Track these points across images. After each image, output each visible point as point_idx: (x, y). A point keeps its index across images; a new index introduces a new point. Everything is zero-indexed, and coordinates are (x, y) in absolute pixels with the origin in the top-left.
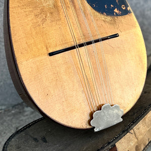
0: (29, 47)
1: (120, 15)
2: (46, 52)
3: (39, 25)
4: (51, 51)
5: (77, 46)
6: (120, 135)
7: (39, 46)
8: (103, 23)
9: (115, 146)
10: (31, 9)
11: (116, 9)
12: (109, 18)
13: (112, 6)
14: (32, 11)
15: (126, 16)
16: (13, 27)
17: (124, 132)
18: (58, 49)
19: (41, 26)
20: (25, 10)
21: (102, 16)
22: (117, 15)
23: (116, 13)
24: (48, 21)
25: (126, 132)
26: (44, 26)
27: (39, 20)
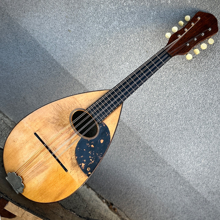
0: (34, 121)
1: (81, 169)
2: (35, 131)
3: (49, 121)
4: (37, 133)
5: (45, 145)
6: (15, 202)
7: (37, 126)
8: (70, 158)
9: (8, 201)
10: (56, 114)
11: (84, 164)
12: (75, 161)
13: (85, 160)
14: (55, 114)
15: (83, 173)
16: (41, 109)
17: (18, 204)
18: (40, 137)
19: (49, 123)
20: (54, 111)
21: (74, 156)
22: (81, 166)
23: (81, 165)
24: (54, 125)
25: (18, 205)
26: (50, 124)
27: (52, 120)
